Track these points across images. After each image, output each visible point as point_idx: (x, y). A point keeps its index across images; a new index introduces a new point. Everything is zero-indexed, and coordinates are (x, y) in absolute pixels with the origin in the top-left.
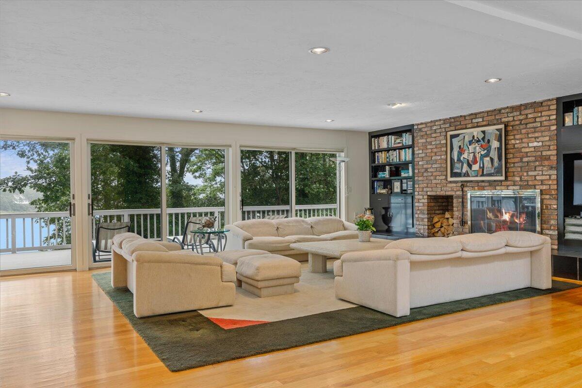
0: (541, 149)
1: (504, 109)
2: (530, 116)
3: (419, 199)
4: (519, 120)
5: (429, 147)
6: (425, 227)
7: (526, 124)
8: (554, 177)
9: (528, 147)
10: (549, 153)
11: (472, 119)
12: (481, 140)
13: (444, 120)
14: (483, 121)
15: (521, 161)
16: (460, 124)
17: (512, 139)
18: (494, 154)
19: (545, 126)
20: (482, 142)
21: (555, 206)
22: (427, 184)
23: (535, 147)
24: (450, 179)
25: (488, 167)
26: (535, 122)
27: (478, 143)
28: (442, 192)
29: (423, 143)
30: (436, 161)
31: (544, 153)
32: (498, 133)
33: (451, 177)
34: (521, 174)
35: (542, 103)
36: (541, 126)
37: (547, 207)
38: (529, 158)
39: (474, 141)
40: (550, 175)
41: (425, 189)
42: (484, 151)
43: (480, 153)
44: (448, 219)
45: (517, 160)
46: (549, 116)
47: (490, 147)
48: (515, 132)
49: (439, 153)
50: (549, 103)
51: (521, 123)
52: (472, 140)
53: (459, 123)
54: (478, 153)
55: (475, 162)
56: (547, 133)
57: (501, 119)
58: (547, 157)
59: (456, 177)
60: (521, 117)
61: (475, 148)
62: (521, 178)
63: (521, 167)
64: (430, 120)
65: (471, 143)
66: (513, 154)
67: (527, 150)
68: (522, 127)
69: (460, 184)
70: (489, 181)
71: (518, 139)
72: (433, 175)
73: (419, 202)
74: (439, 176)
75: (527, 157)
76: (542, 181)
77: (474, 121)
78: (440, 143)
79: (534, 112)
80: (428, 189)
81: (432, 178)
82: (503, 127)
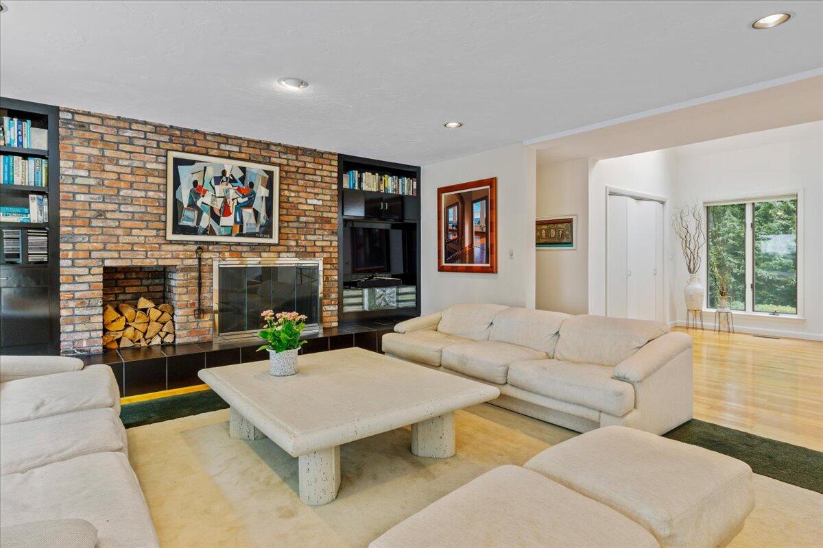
0: (322, 210)
1: (275, 145)
2: (309, 165)
3: (73, 276)
4: (296, 167)
5: (108, 167)
6: (93, 334)
7: (305, 174)
8: (335, 244)
9: (307, 204)
10: (330, 215)
11: (219, 143)
12: (239, 181)
13: (156, 127)
14: (240, 152)
15: (298, 221)
16: (195, 145)
17: (285, 190)
18: (259, 205)
19: (326, 183)
20: (239, 184)
21: (336, 277)
22: (105, 244)
23: (314, 205)
24: (170, 236)
25: (250, 224)
26: (315, 175)
27: (233, 184)
28: (148, 260)
29: (90, 156)
30: (131, 201)
31: (325, 215)
32: (268, 176)
33: (174, 232)
34: (297, 237)
35: (323, 154)
36: (321, 182)
37: (327, 278)
38: (307, 218)
39: (224, 179)
40: (331, 241)
41: (94, 255)
42: (243, 198)
43: (235, 201)
44: (145, 310)
45: (292, 218)
46: (331, 172)
47: (254, 194)
48: (290, 181)
49: (141, 186)
50: (331, 157)
51: (297, 171)
52: (221, 177)
53: (191, 142)
54: (233, 200)
55: (226, 212)
56: (328, 191)
57: (270, 157)
58: (328, 220)
59: (184, 234)
60: (299, 164)
61: (227, 191)
62: (297, 243)
63: (297, 228)
64: (115, 115)
65: (218, 180)
66: (287, 209)
67: (305, 207)
68: (299, 176)
69: (195, 247)
70: (249, 245)
71: (293, 191)
72: (122, 225)
73: (74, 282)
74: (140, 229)
75: (305, 216)
76: (322, 247)
77: (222, 147)
78: (144, 168)
79: (314, 162)
80: (105, 254)
81: (119, 232)
82: (276, 170)
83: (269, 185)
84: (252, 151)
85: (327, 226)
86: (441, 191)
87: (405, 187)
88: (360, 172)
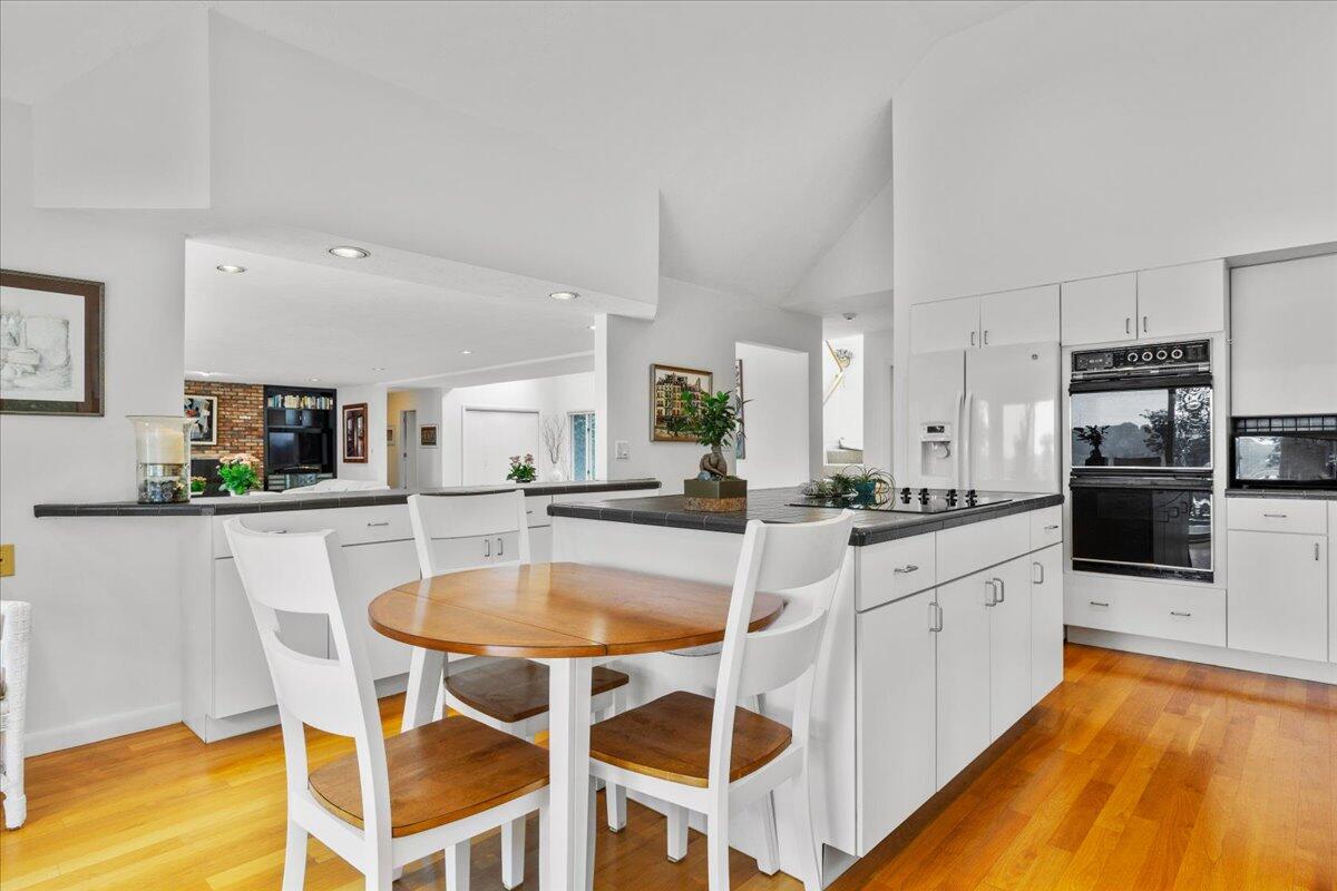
0: (251, 422)
1: (214, 383)
2: (240, 394)
4: (230, 396)
7: (237, 400)
8: (261, 444)
9: (239, 419)
10: (257, 426)
12: (188, 407)
15: (232, 430)
17: (222, 411)
18: (203, 422)
19: (254, 405)
21: (262, 466)
23: (245, 420)
26: (245, 400)
31: (253, 426)
32: (209, 403)
34: (231, 441)
35: (251, 386)
36: (251, 404)
38: (239, 428)
40: (257, 443)
45: (227, 429)
46: (258, 397)
47: (199, 415)
48: (226, 405)
50: (258, 388)
51: (231, 398)
56: (256, 410)
57: (210, 391)
58: (255, 429)
60: (232, 394)
62: (231, 444)
63: (231, 435)
66: (224, 423)
67: (238, 421)
68: (232, 402)
70: (197, 446)
71: (228, 411)
76: (251, 447)
79: (244, 392)
82: (215, 399)
83: (210, 408)
84: (198, 388)
85: (255, 433)
86: (345, 408)
87: (324, 403)
88: (283, 396)
